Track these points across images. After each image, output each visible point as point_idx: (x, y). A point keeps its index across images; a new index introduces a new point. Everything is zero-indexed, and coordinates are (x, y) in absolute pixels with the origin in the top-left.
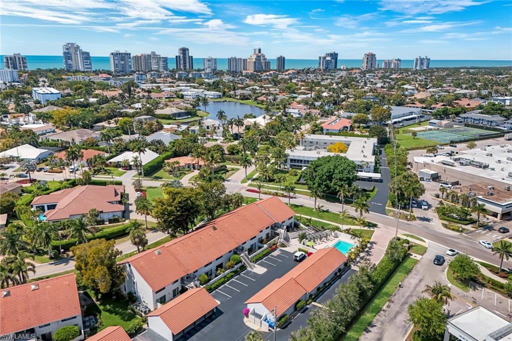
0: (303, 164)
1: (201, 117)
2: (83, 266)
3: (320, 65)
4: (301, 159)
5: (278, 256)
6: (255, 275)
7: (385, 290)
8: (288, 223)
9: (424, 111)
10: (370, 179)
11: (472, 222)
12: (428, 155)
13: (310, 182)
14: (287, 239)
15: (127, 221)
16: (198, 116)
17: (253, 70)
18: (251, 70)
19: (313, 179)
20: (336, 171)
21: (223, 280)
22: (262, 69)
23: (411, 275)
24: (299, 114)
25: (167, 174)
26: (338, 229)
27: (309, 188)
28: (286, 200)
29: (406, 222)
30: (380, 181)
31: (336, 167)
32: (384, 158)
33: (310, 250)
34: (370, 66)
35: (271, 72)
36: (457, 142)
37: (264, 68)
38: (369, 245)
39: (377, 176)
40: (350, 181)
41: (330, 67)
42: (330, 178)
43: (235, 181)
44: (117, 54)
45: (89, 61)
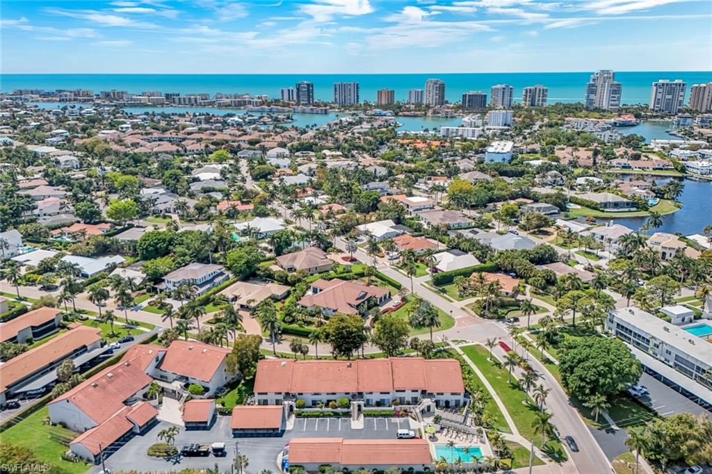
6: (348, 427)
8: (450, 398)
44: (663, 84)
45: (616, 96)
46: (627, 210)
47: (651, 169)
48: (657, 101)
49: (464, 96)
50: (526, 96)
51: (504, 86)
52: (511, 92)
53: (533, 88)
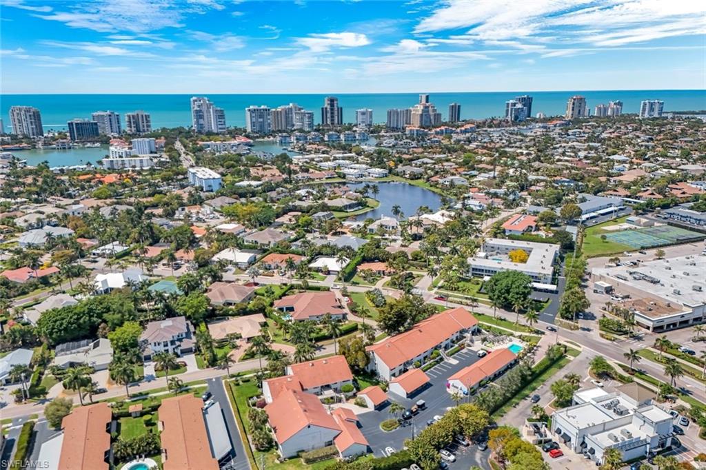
0: (484, 273)
1: (372, 208)
2: (346, 351)
3: (507, 115)
4: (483, 268)
5: (466, 353)
6: (450, 365)
7: (542, 378)
8: (473, 329)
9: (627, 201)
10: (546, 291)
11: (626, 333)
12: (610, 265)
13: (491, 294)
14: (472, 341)
15: (347, 322)
16: (368, 206)
17: (419, 125)
18: (415, 125)
19: (493, 291)
20: (514, 286)
21: (429, 366)
22: (431, 123)
23: (562, 370)
24: (480, 206)
25: (362, 279)
26: (512, 335)
27: (490, 298)
28: (470, 309)
29: (570, 331)
30: (556, 292)
31: (513, 282)
32: (564, 267)
33: (490, 350)
34: (577, 113)
35: (443, 128)
36: (648, 248)
37: (433, 122)
38: (535, 348)
39: (553, 287)
40: (525, 295)
41: (521, 117)
42: (508, 292)
43: (422, 289)
44: (255, 110)
45: (223, 120)
46: (357, 208)
47: (324, 179)
48: (253, 124)
49: (70, 124)
50: (130, 122)
51: (108, 112)
52: (118, 119)
53: (135, 114)
